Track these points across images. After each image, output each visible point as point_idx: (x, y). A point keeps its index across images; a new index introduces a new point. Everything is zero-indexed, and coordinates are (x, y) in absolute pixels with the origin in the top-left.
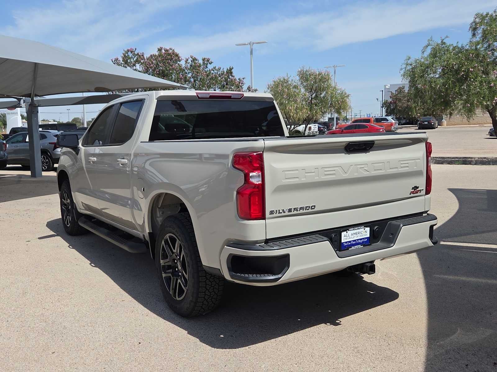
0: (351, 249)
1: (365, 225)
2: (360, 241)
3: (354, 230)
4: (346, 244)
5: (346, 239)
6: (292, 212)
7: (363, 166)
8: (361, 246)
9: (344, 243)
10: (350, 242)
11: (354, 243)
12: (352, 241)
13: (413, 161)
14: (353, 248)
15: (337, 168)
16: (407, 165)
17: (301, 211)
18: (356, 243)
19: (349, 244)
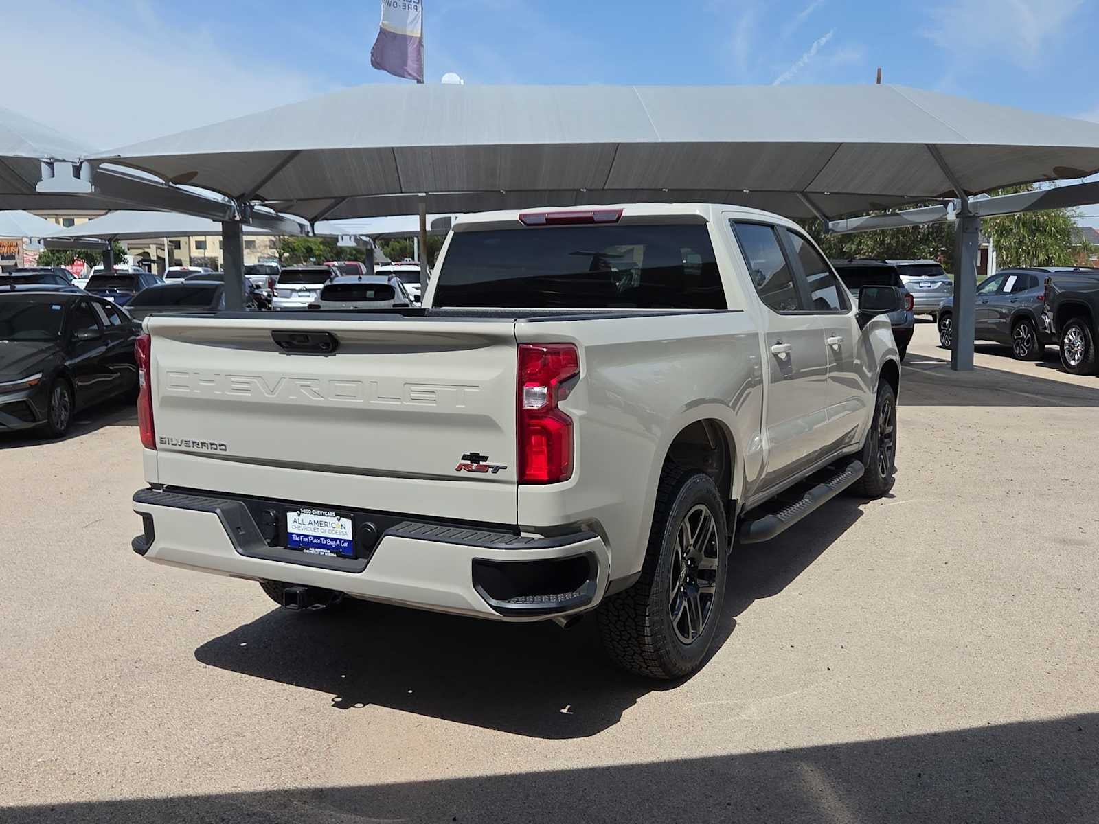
0: (308, 551)
1: (341, 511)
2: (331, 543)
3: (312, 514)
4: (298, 539)
5: (298, 528)
6: (191, 449)
7: (308, 383)
8: (331, 552)
9: (294, 535)
10: (306, 536)
11: (315, 541)
12: (313, 536)
13: (454, 389)
14: (312, 551)
15: (255, 380)
16: (432, 396)
17: (205, 450)
18: (321, 543)
19: (305, 540)
